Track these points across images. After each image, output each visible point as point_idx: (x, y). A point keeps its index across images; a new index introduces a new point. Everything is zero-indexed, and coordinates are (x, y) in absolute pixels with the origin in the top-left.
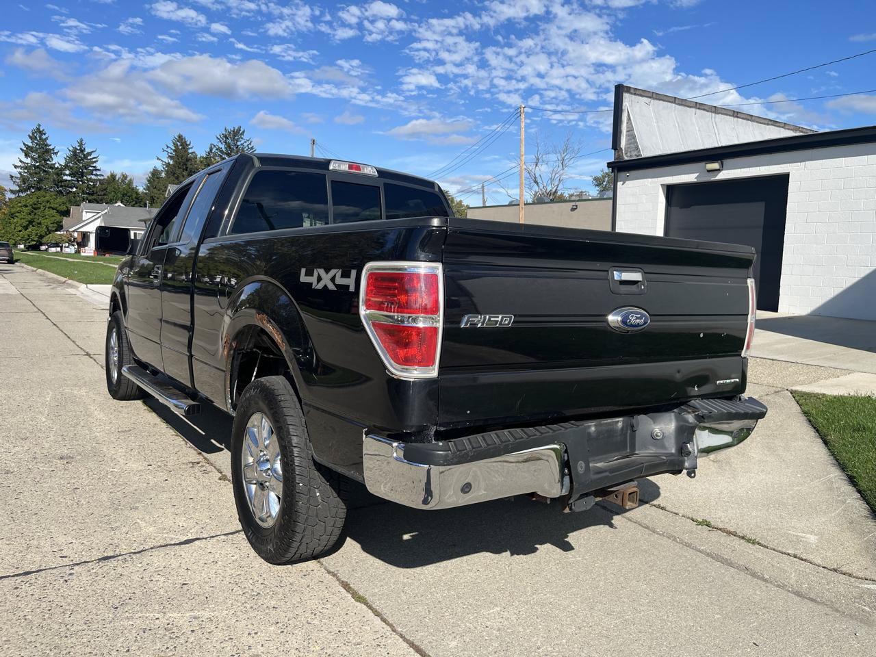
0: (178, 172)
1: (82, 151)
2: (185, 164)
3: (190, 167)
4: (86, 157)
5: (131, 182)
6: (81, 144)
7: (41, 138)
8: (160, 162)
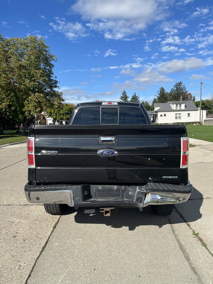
0: (161, 98)
1: (135, 96)
2: (163, 96)
3: (164, 96)
4: (136, 98)
5: (148, 103)
6: (135, 94)
7: (125, 94)
8: (156, 97)
